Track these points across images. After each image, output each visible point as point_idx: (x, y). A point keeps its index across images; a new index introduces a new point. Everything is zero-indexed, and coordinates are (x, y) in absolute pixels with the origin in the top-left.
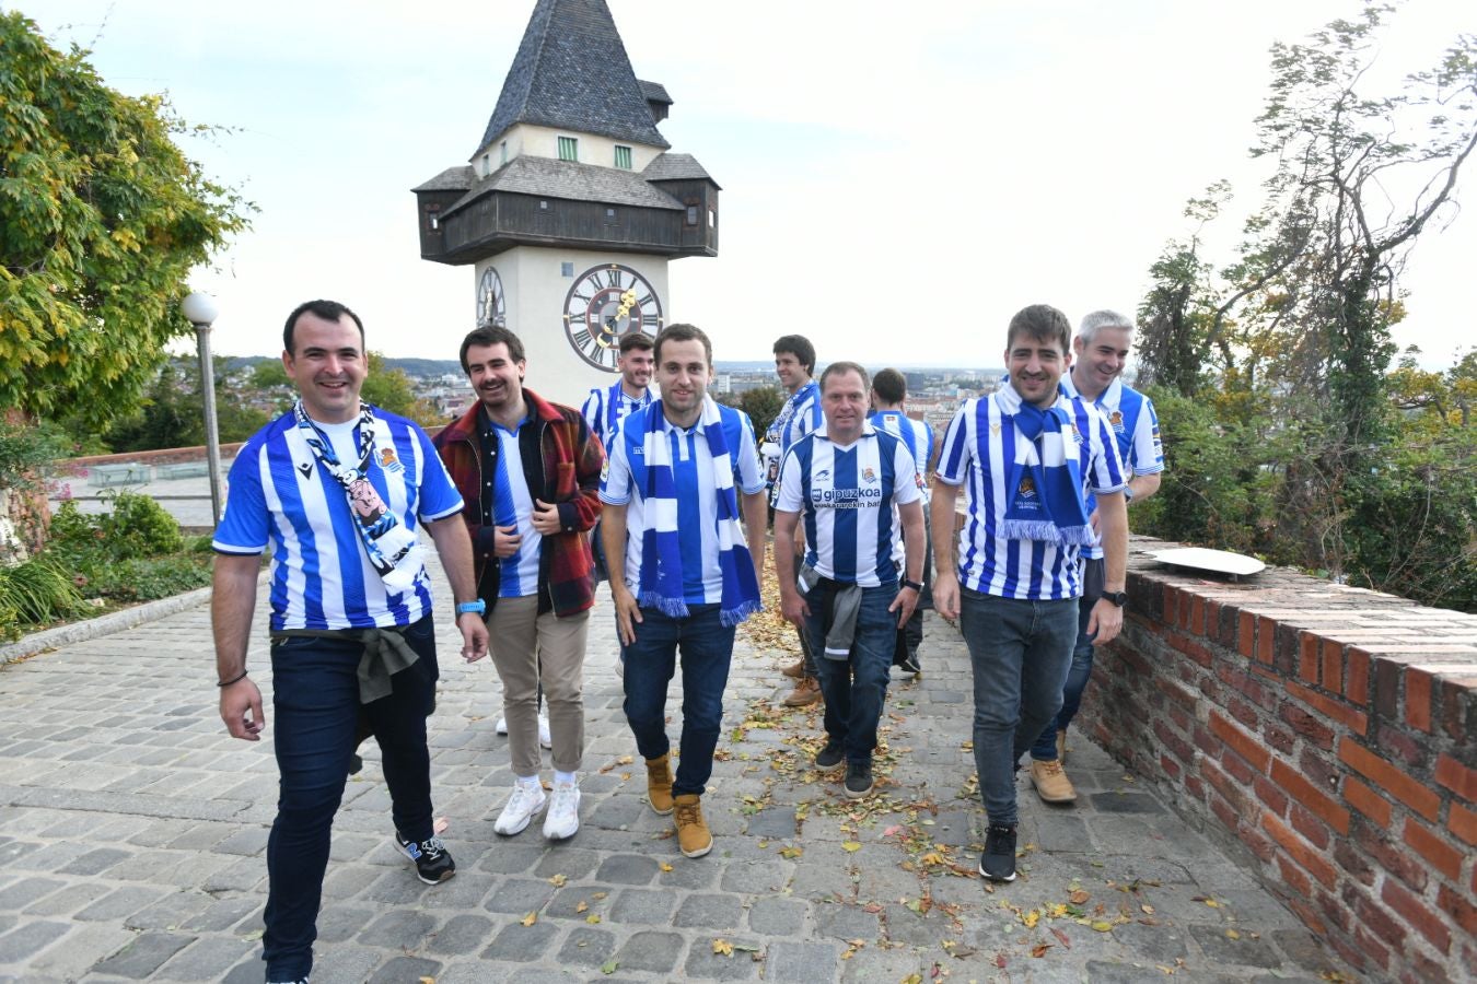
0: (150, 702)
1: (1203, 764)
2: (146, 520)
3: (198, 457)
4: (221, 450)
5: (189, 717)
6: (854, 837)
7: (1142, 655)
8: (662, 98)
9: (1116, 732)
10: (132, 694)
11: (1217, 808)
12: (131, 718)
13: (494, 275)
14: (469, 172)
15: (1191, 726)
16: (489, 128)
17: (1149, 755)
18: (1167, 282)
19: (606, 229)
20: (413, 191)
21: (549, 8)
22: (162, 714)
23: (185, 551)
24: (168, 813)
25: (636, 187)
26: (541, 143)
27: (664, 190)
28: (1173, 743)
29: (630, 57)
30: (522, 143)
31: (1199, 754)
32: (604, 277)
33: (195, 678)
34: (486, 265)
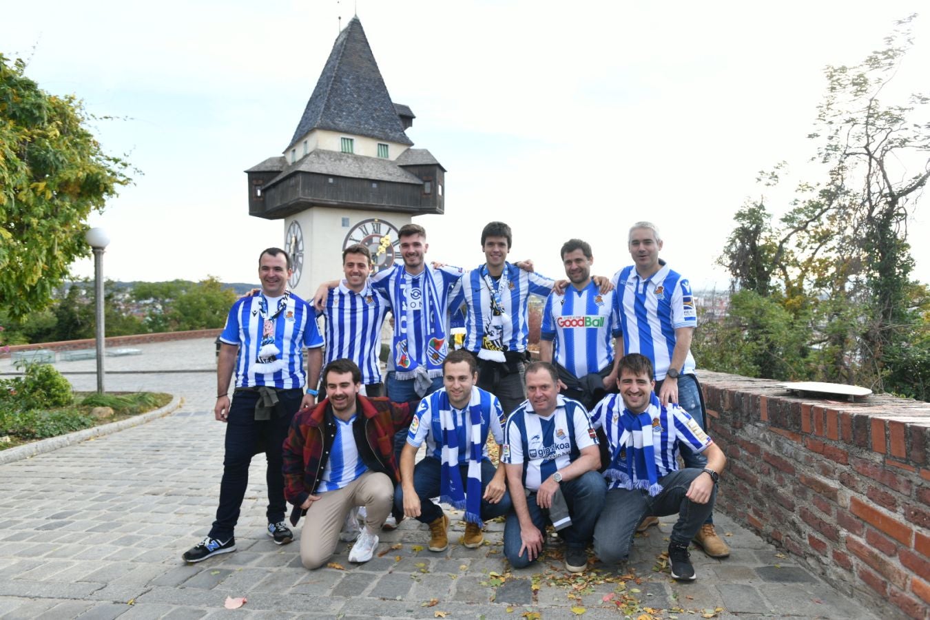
0: (36, 510)
1: (848, 541)
2: (48, 382)
3: (91, 346)
4: (106, 341)
5: (64, 520)
6: (580, 603)
7: (784, 458)
8: (408, 114)
9: (767, 520)
10: (21, 504)
11: (865, 577)
12: (18, 522)
13: (297, 226)
14: (282, 160)
15: (834, 511)
16: (296, 133)
17: (797, 536)
18: (746, 223)
19: (371, 196)
20: (246, 172)
21: (337, 59)
22: (44, 518)
23: (75, 404)
24: (37, 595)
25: (391, 170)
26: (330, 142)
27: (409, 171)
28: (820, 526)
29: (388, 89)
30: (317, 141)
31: (843, 533)
32: (369, 227)
33: (72, 491)
34: (292, 219)
